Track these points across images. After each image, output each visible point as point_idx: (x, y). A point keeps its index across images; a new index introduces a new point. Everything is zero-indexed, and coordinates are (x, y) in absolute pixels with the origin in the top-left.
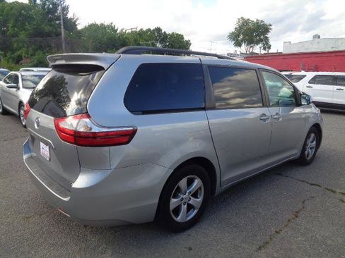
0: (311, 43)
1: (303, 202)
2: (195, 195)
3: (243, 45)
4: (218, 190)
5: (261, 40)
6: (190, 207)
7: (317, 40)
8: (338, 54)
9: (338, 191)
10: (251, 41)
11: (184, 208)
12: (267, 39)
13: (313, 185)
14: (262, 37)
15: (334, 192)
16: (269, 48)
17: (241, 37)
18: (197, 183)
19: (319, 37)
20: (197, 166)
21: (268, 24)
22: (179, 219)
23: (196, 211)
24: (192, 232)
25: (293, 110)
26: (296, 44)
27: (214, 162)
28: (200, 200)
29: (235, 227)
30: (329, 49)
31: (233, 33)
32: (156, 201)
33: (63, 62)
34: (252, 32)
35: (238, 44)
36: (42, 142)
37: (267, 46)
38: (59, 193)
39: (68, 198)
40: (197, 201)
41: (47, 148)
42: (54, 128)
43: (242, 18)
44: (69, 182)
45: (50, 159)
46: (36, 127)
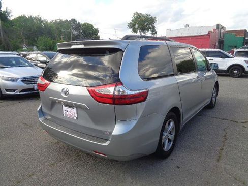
0: (184, 30)
1: (224, 130)
2: (171, 133)
3: (138, 31)
4: (181, 127)
5: (150, 28)
7: (187, 28)
8: (202, 37)
9: (239, 121)
10: (144, 29)
11: (167, 141)
12: (154, 27)
13: (223, 119)
14: (150, 26)
15: (237, 122)
16: (156, 33)
17: (137, 26)
18: (172, 124)
19: (188, 26)
21: (154, 17)
22: (165, 149)
23: (172, 143)
25: (206, 73)
26: (175, 30)
27: (181, 109)
28: (173, 135)
30: (195, 34)
31: (131, 23)
34: (143, 23)
35: (135, 31)
36: (65, 106)
37: (154, 32)
38: (96, 141)
39: (107, 143)
40: (172, 137)
41: (75, 110)
42: (89, 94)
43: (136, 13)
44: (103, 132)
45: (77, 118)
46: (63, 95)
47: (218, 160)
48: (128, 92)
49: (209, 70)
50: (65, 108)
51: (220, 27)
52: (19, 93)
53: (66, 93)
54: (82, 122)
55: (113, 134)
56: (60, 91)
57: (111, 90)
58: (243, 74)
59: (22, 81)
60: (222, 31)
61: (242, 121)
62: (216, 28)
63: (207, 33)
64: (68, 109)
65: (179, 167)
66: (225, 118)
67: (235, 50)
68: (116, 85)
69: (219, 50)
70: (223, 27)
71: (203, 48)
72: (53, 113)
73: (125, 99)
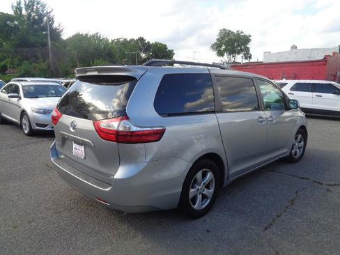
0: (289, 53)
1: (296, 193)
2: (208, 187)
3: (225, 54)
4: (226, 182)
5: (242, 50)
6: (204, 197)
7: (295, 50)
8: (315, 63)
9: (324, 182)
10: (232, 52)
11: (200, 197)
12: (247, 50)
13: (303, 178)
14: (243, 47)
15: (321, 184)
17: (223, 47)
18: (210, 175)
19: (296, 47)
20: (209, 161)
21: (248, 34)
22: (196, 207)
23: (209, 201)
24: (206, 218)
25: (283, 113)
26: (275, 54)
27: (223, 158)
28: (212, 191)
29: (242, 213)
30: (306, 59)
31: (215, 44)
32: (180, 190)
33: (96, 73)
34: (233, 43)
35: (220, 54)
36: (75, 143)
37: (248, 56)
38: (99, 185)
39: (109, 189)
40: (209, 192)
41: (83, 148)
42: (94, 129)
43: (224, 30)
44: (108, 175)
45: (85, 158)
46: (71, 129)
47: (266, 229)
48: (134, 129)
49: (288, 109)
50: (74, 145)
53: (74, 127)
54: (89, 163)
55: (115, 177)
56: (69, 124)
57: (115, 125)
61: (331, 183)
62: (337, 51)
63: (322, 58)
64: (77, 146)
66: (306, 177)
68: (121, 120)
69: (332, 83)
71: (313, 79)
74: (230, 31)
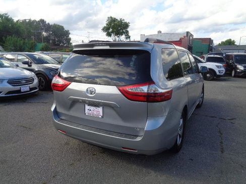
0: (157, 35)
1: (217, 127)
3: (112, 35)
5: (124, 33)
7: (160, 34)
9: (226, 118)
11: (178, 136)
12: (127, 32)
14: (124, 31)
16: (129, 38)
17: (111, 30)
19: (161, 32)
21: (128, 22)
23: (181, 138)
26: (147, 36)
28: (182, 131)
30: (167, 40)
31: (105, 27)
34: (117, 27)
35: (109, 35)
36: (89, 105)
38: (125, 137)
39: (139, 139)
40: (181, 133)
43: (111, 17)
45: (102, 117)
47: (222, 152)
50: (87, 107)
51: (189, 35)
52: (4, 95)
55: (145, 130)
56: (85, 90)
58: (215, 77)
59: (8, 82)
60: (191, 38)
61: (229, 118)
62: (185, 35)
63: (179, 39)
64: (92, 108)
65: (192, 160)
66: (213, 116)
67: (206, 56)
68: (149, 84)
70: (191, 35)
72: (72, 113)
73: (155, 96)
74: (115, 18)
